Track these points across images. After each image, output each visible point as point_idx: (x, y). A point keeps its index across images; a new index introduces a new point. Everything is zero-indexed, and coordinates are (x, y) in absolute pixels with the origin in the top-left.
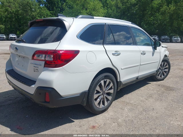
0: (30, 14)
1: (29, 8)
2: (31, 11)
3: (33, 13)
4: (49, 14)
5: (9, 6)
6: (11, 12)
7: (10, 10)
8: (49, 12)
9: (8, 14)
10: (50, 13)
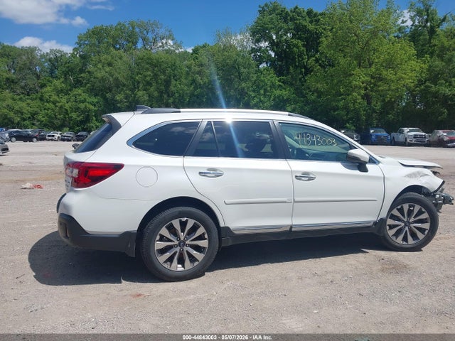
0: (236, 87)
1: (237, 74)
2: (240, 79)
3: (243, 85)
4: (278, 83)
5: (200, 73)
6: (200, 85)
7: (200, 81)
8: (276, 80)
9: (196, 88)
10: (279, 81)
